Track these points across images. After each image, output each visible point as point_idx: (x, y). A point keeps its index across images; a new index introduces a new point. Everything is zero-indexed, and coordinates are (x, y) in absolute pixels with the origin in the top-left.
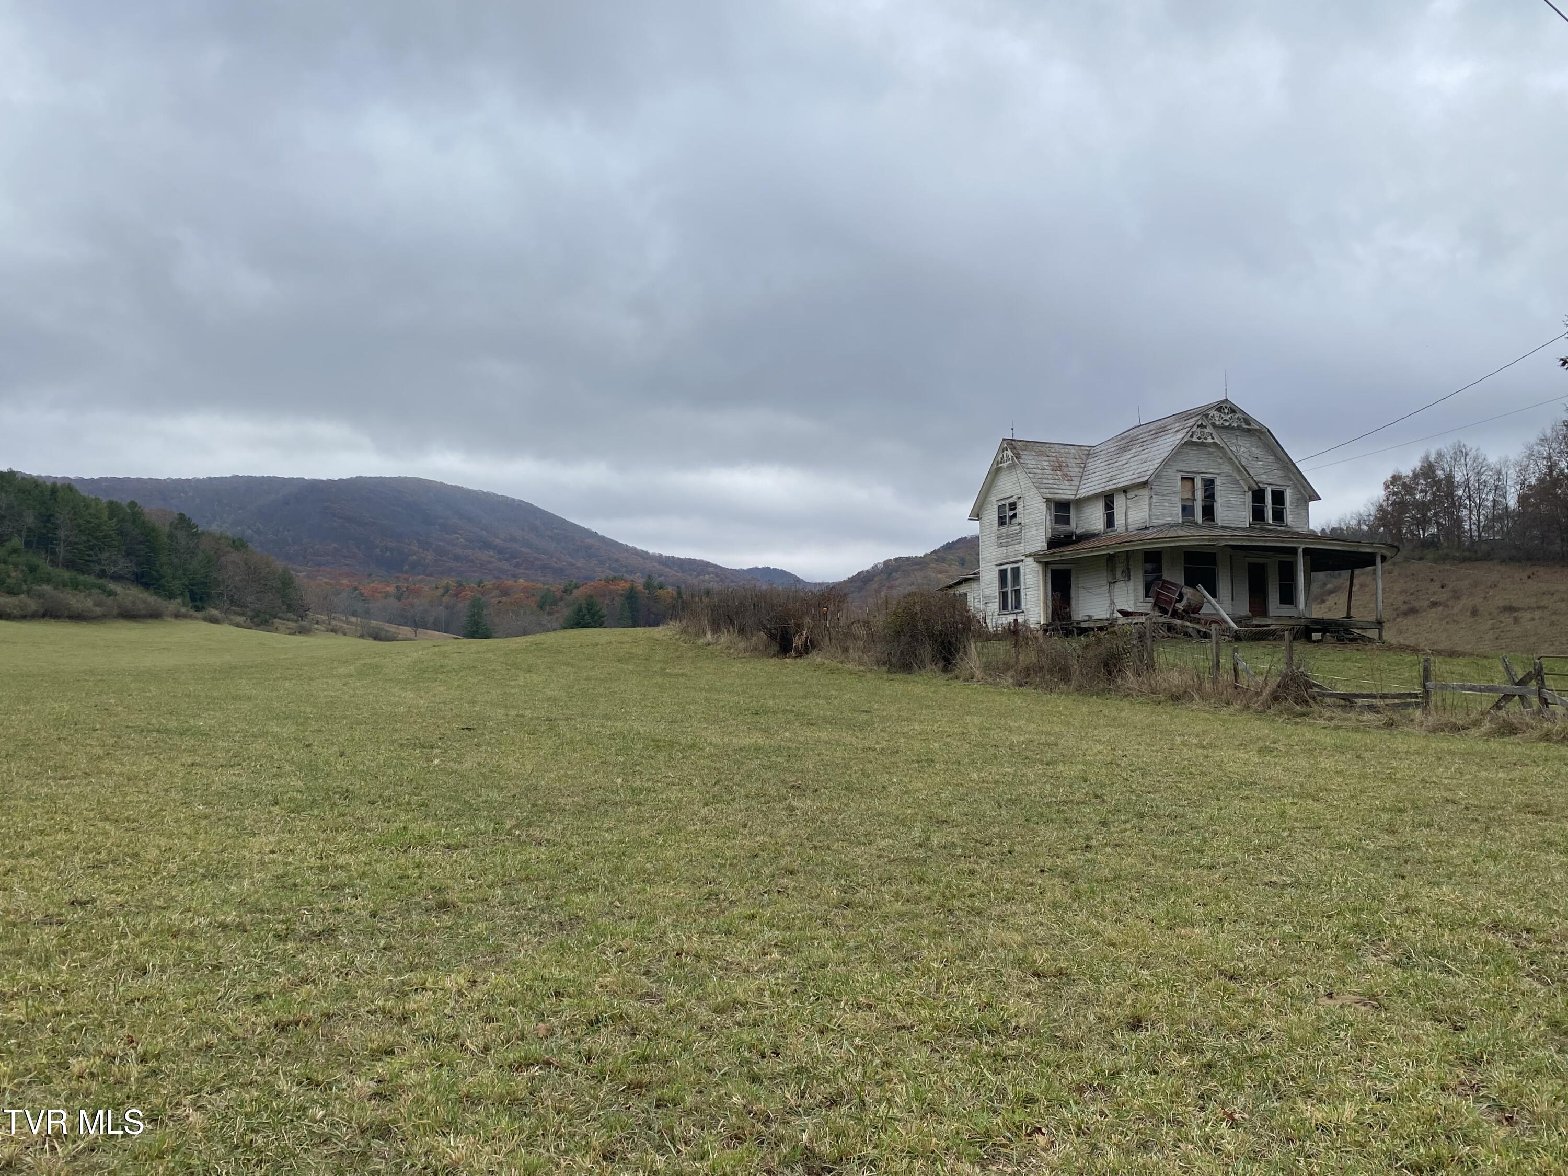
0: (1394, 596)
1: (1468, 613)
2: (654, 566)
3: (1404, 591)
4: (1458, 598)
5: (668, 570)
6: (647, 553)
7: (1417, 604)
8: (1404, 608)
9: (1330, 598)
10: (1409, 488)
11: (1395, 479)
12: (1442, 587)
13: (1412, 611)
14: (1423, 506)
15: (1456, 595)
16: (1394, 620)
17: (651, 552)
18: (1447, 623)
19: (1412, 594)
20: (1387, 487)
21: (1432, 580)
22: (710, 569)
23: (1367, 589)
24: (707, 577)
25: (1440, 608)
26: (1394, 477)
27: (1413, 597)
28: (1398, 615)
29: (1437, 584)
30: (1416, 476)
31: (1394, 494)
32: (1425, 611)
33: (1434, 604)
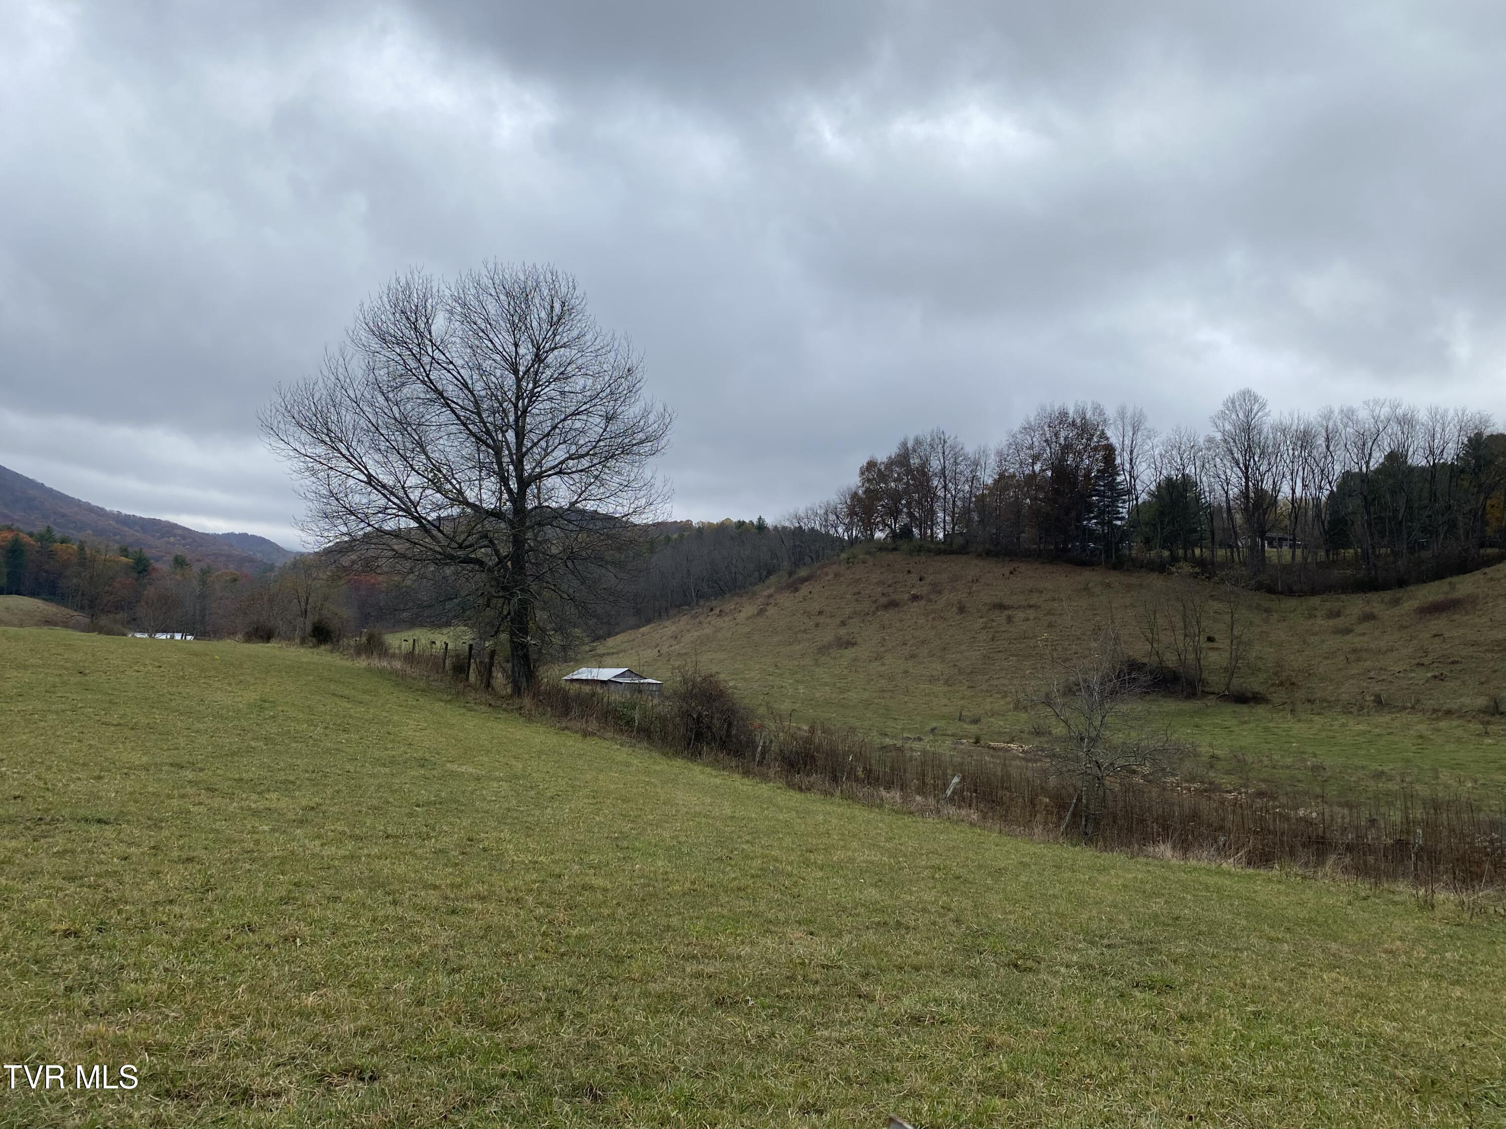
0: (872, 587)
1: (954, 609)
2: (110, 524)
3: (881, 583)
4: (940, 592)
5: (126, 529)
6: (103, 509)
7: (895, 597)
8: (884, 600)
9: (803, 586)
10: (883, 477)
11: (871, 465)
12: (921, 580)
13: (893, 604)
14: (895, 497)
15: (937, 589)
16: (874, 613)
17: (108, 509)
18: (934, 619)
19: (889, 586)
20: (862, 473)
21: (909, 572)
22: (179, 532)
23: (842, 579)
24: (172, 539)
25: (923, 602)
26: (868, 463)
27: (891, 590)
28: (877, 608)
29: (915, 577)
30: (891, 464)
31: (869, 480)
32: (906, 604)
33: (915, 598)
